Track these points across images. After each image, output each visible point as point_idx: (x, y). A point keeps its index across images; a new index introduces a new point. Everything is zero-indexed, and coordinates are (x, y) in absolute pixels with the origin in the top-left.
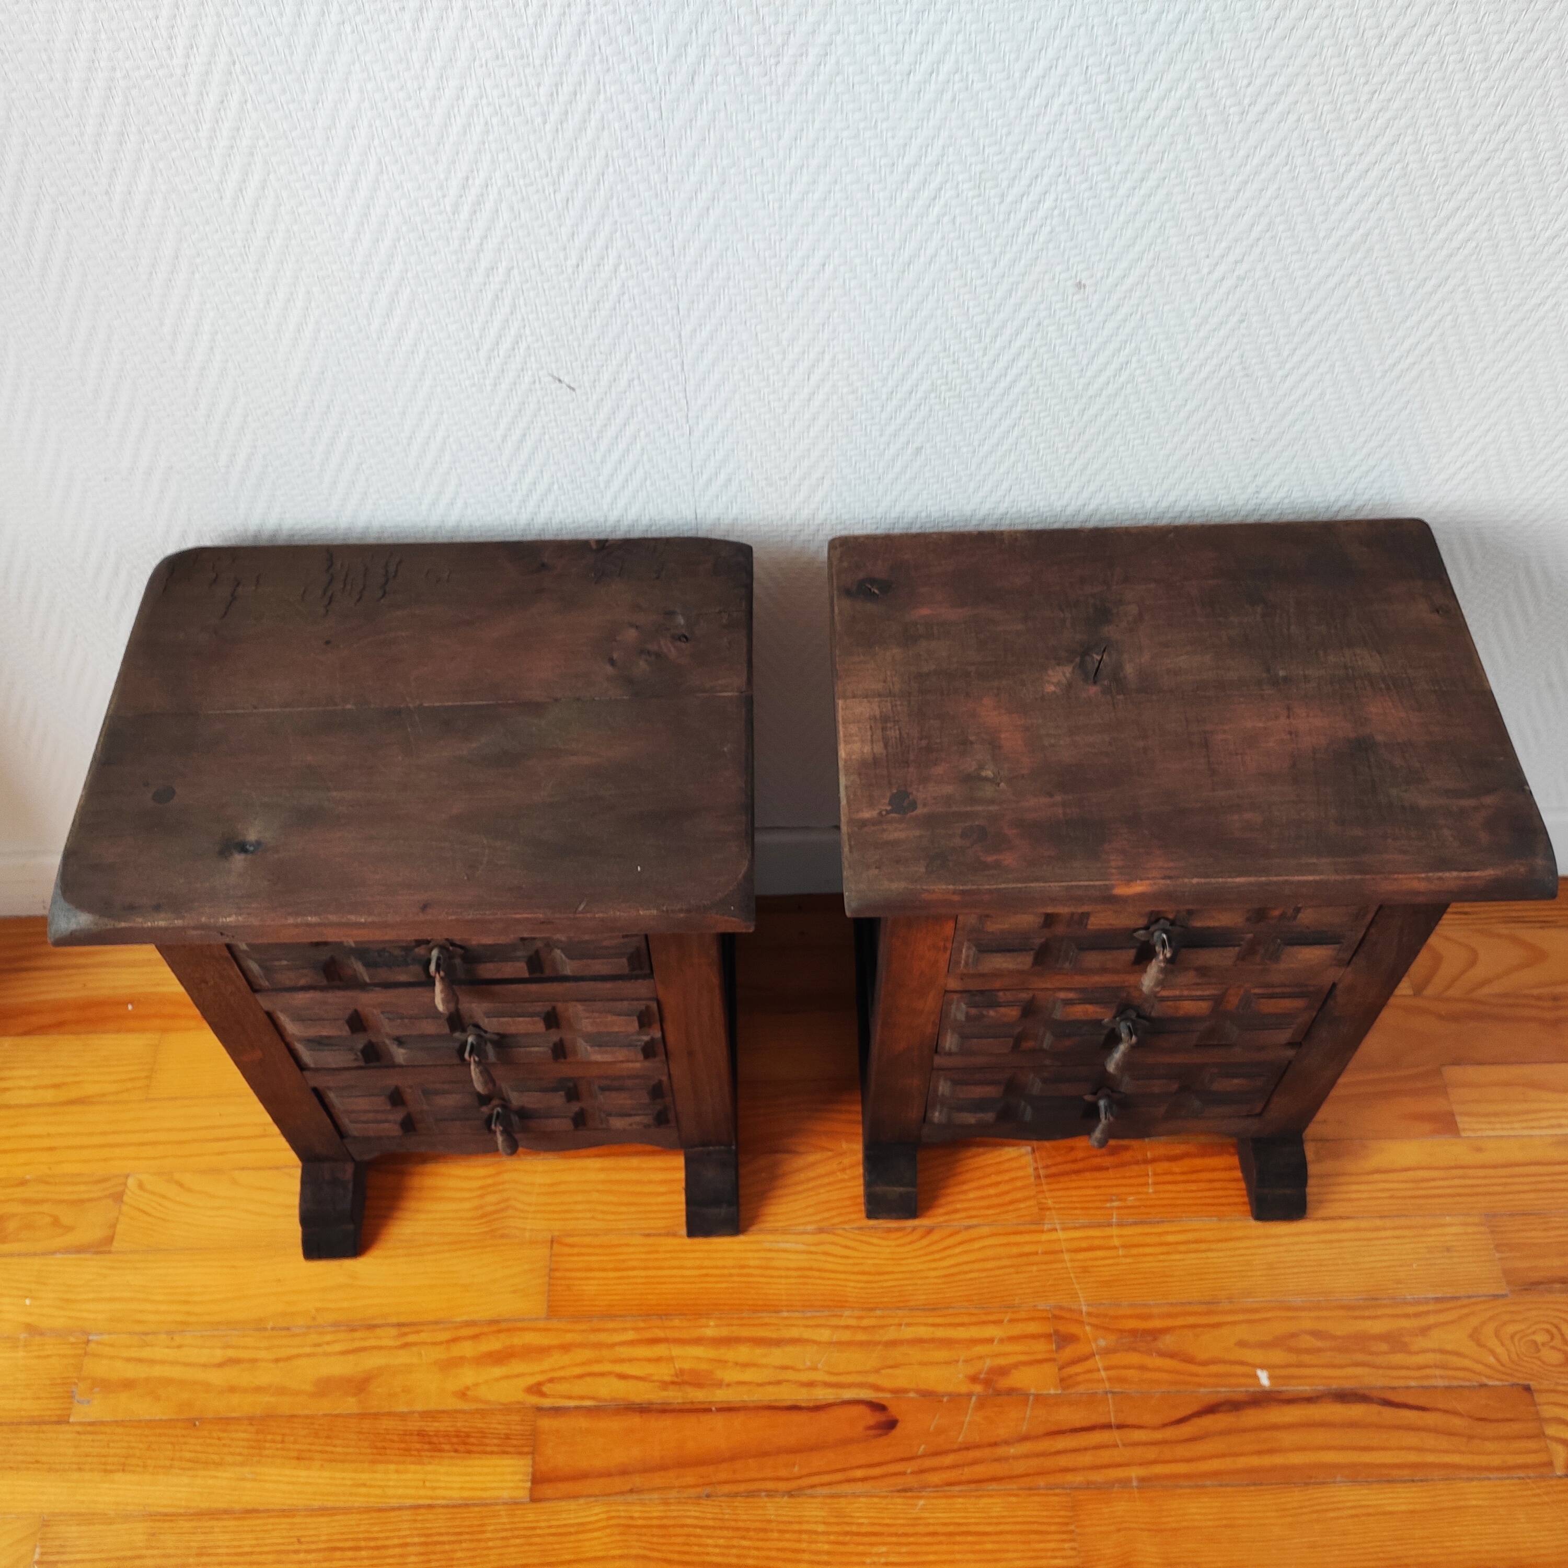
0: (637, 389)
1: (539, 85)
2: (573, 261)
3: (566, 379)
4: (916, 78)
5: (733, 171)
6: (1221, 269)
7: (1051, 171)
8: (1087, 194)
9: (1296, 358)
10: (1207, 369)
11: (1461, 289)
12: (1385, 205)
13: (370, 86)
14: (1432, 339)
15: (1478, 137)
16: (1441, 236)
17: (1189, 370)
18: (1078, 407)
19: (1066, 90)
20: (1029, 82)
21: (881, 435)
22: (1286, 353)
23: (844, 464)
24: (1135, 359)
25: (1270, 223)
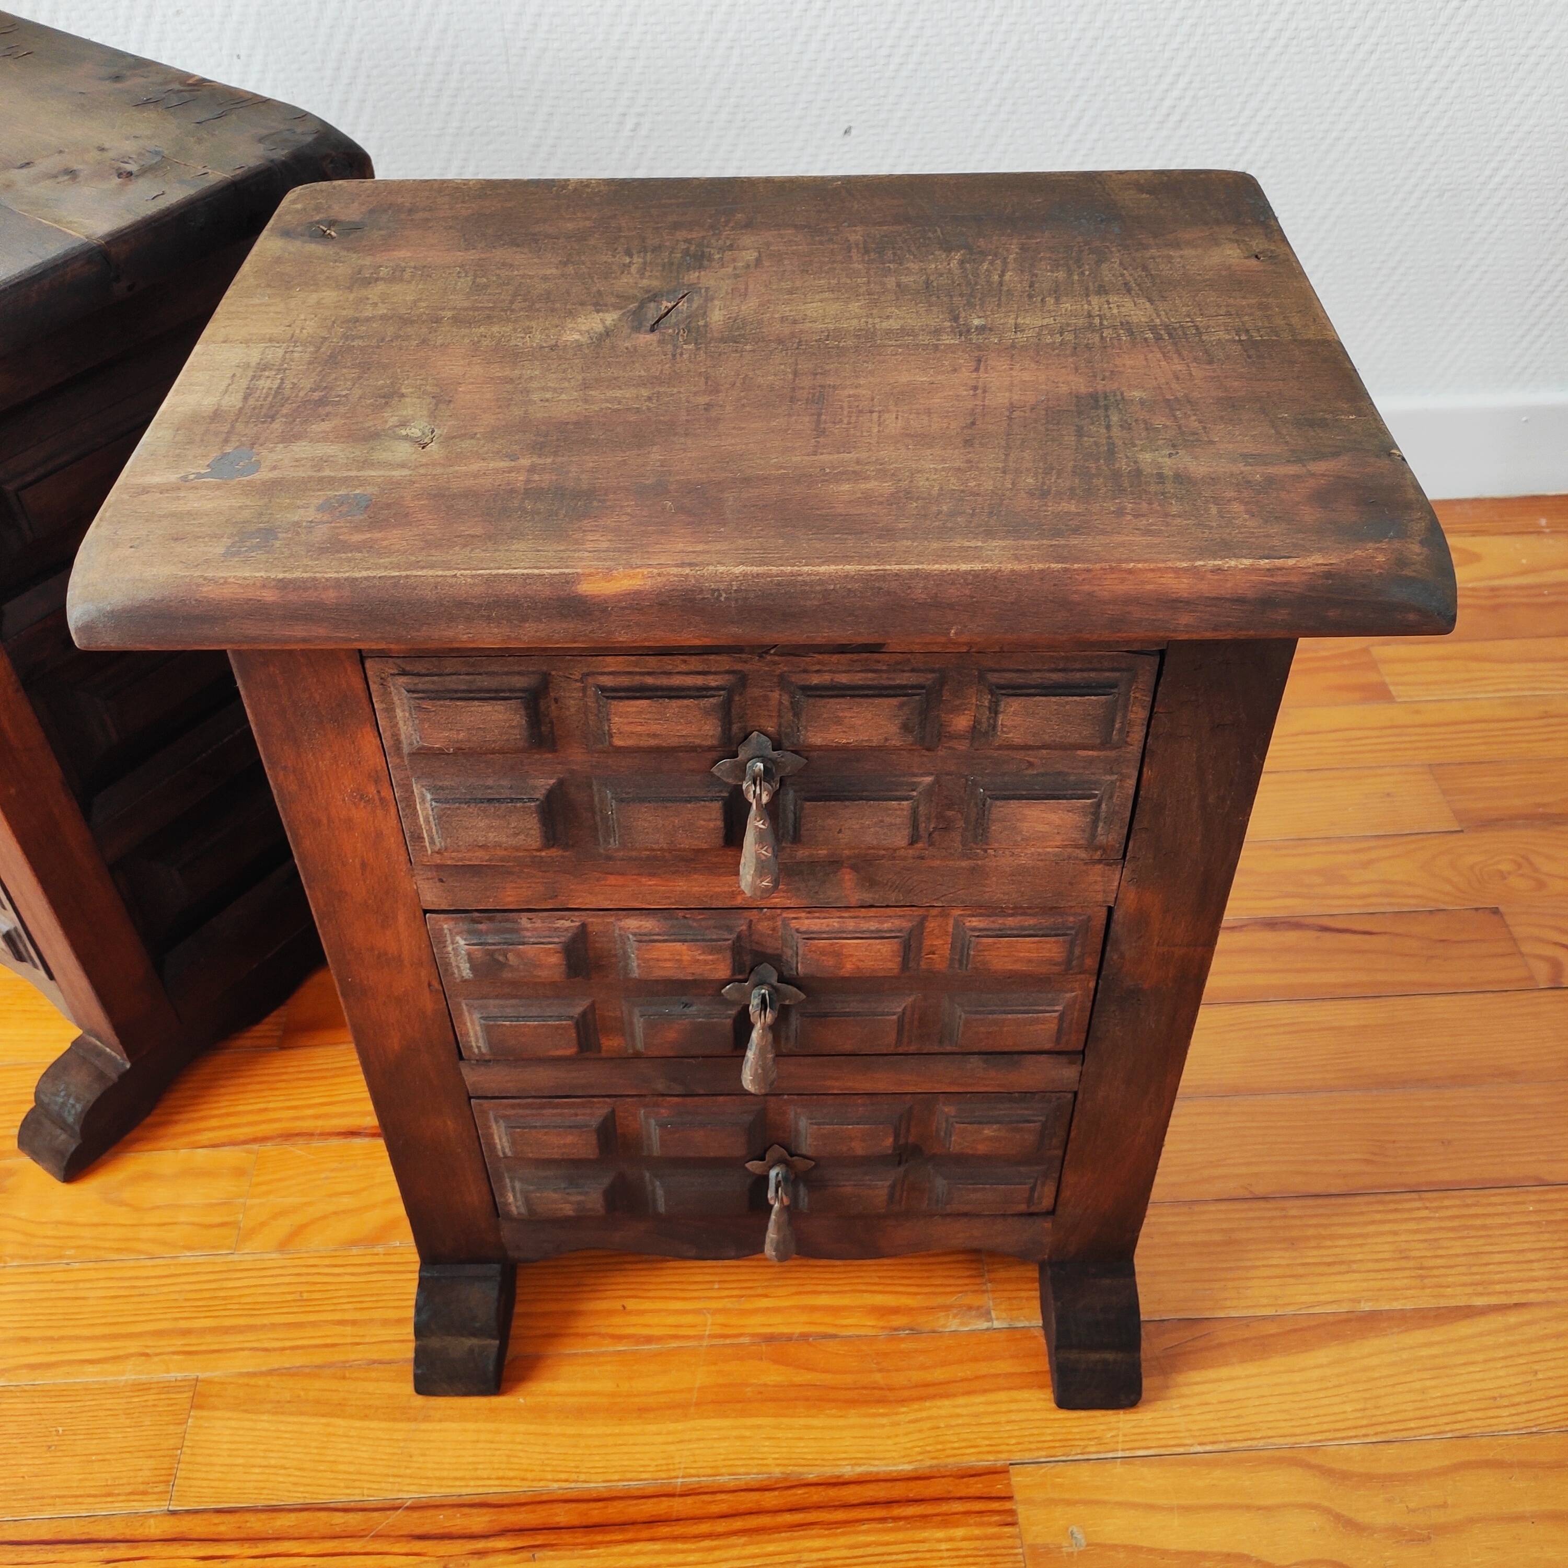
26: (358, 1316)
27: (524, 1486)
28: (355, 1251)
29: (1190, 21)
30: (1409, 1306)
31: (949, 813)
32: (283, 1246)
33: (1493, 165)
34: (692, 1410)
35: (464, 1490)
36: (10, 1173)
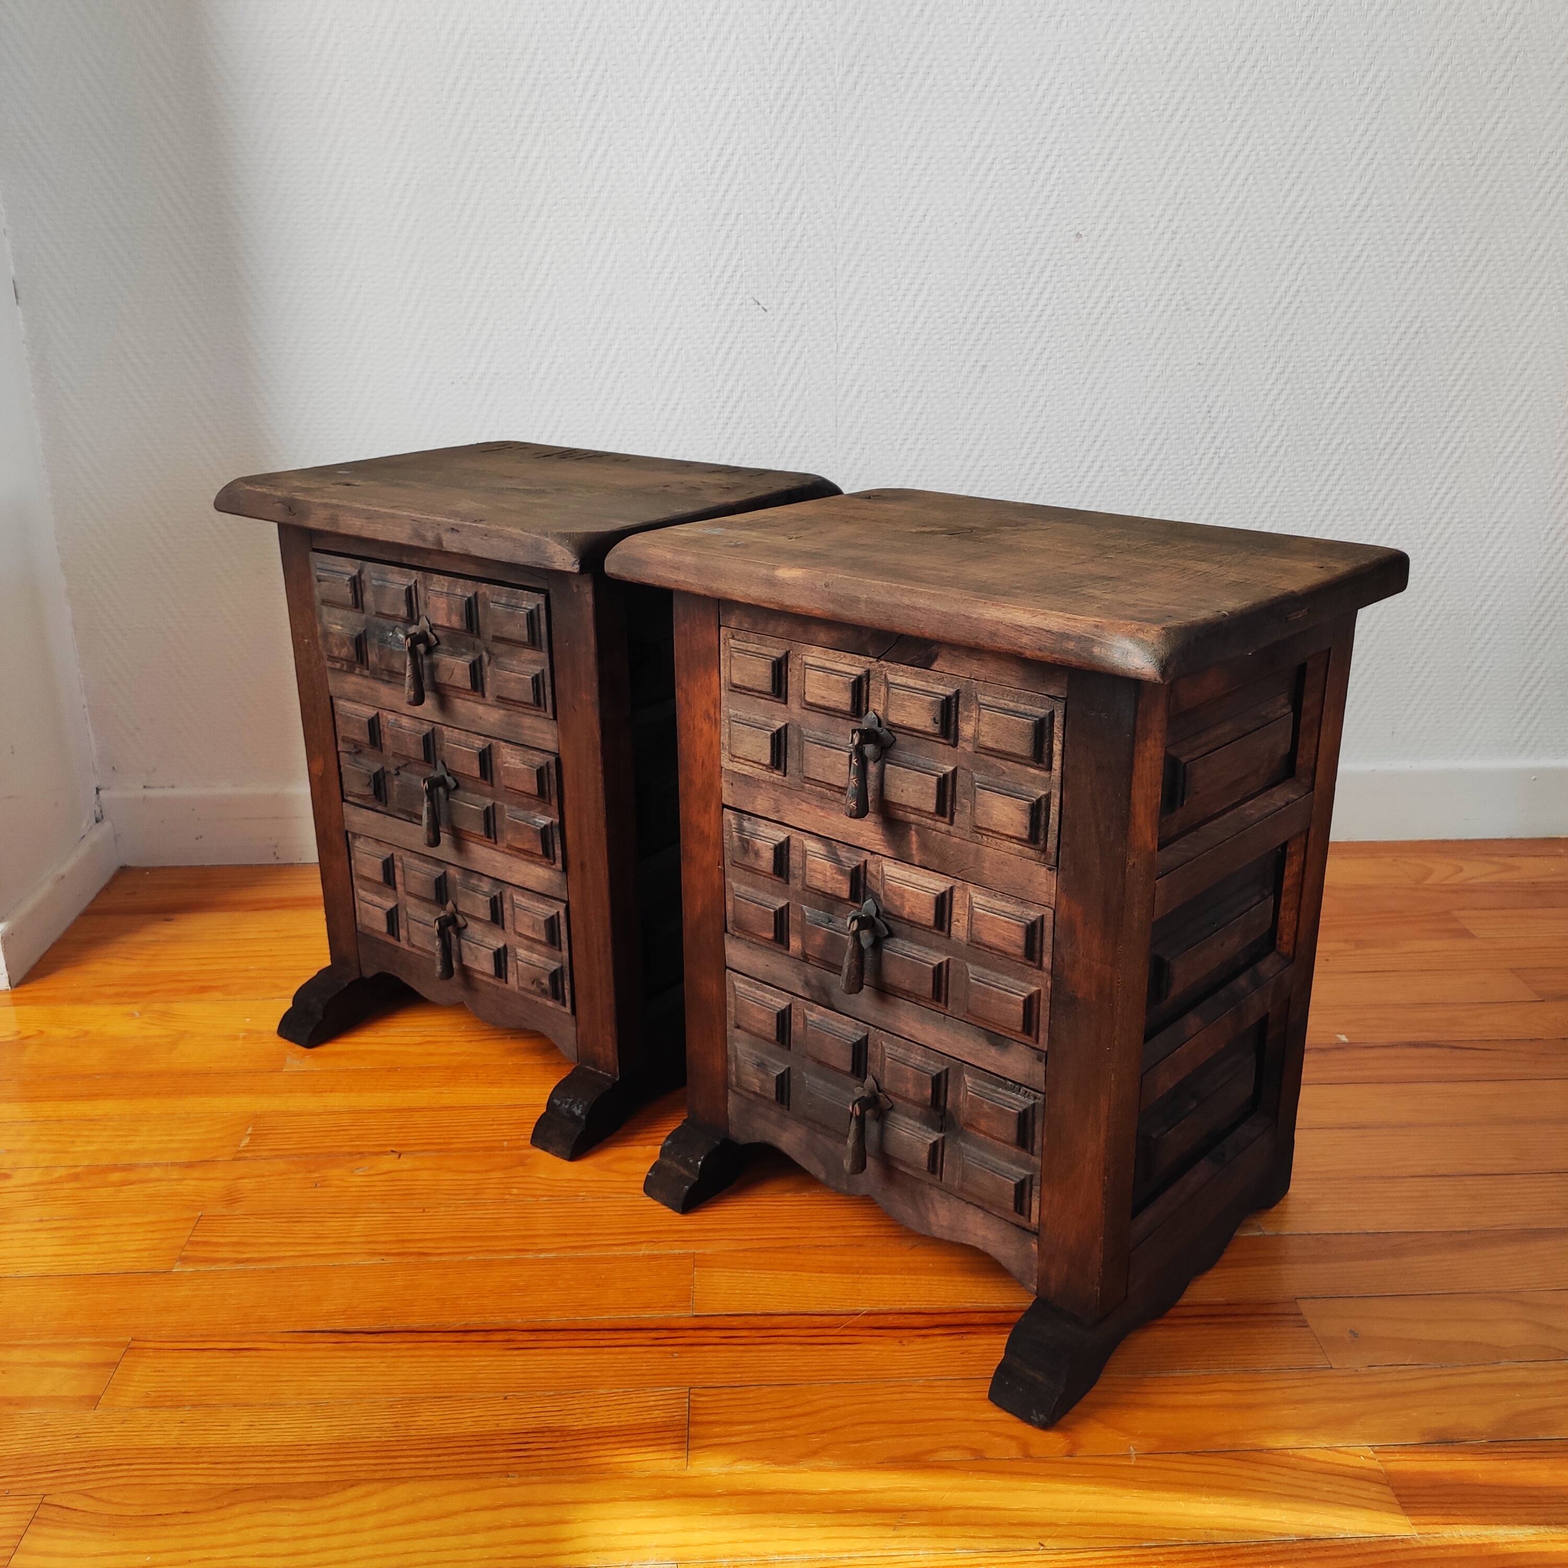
0: (806, 311)
1: (771, 88)
2: (776, 210)
3: (762, 302)
4: (978, 88)
5: (874, 148)
6: (1162, 225)
7: (1056, 152)
8: (1078, 169)
9: (1217, 296)
10: (1163, 303)
11: (1308, 244)
12: (1250, 181)
13: (678, 87)
14: (1298, 283)
15: (1294, 134)
16: (1287, 204)
17: (1151, 304)
18: (1084, 333)
19: (1060, 98)
20: (1040, 93)
21: (959, 354)
22: (1210, 292)
23: (935, 379)
24: (1117, 294)
25: (1186, 192)
27: (946, 1305)
29: (1270, 504)
33: (1481, 598)
35: (903, 1307)
36: (527, 1156)
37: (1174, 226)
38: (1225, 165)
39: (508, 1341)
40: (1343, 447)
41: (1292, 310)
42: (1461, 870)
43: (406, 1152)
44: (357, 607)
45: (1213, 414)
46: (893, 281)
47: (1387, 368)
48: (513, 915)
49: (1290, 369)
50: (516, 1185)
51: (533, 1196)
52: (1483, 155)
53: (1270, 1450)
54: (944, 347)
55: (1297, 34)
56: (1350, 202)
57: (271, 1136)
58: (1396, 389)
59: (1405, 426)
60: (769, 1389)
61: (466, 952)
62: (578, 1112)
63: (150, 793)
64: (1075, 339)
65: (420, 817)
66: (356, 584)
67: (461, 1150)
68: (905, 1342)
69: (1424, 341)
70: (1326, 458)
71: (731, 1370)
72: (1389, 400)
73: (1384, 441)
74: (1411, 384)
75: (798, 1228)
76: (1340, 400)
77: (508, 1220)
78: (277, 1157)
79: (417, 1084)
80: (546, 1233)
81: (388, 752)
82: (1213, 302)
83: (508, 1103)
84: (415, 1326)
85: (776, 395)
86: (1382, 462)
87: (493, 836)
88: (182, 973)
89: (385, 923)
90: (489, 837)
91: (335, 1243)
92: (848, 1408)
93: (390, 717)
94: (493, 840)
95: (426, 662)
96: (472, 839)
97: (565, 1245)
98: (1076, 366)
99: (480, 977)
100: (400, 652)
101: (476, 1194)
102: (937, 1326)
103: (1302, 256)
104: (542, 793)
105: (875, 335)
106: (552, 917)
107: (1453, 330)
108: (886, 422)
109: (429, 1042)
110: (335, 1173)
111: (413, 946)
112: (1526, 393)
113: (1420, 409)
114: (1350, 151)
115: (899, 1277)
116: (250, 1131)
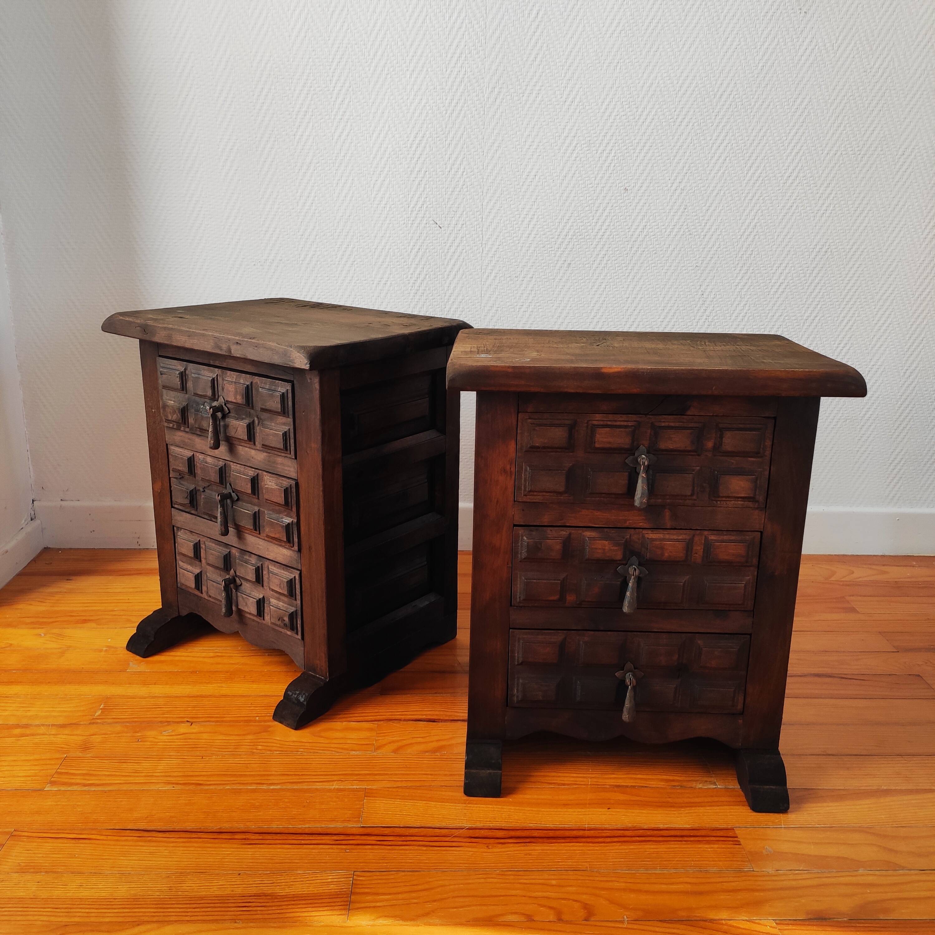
0: (465, 229)
1: (446, 99)
2: (448, 170)
3: (438, 223)
4: (568, 103)
5: (506, 136)
6: (675, 185)
7: (613, 141)
8: (626, 151)
9: (707, 227)
10: (676, 230)
11: (761, 198)
12: (727, 161)
13: (392, 98)
14: (756, 221)
15: (754, 134)
16: (750, 174)
17: (668, 230)
18: (629, 246)
19: (616, 110)
20: (604, 107)
21: (555, 256)
22: (703, 225)
23: (541, 271)
24: (648, 224)
25: (689, 167)
26: (433, 773)
27: (518, 825)
28: (427, 754)
30: (904, 788)
31: (705, 485)
32: (395, 751)
33: (865, 410)
34: (588, 806)
35: (491, 825)
36: (269, 726)
37: (682, 186)
38: (713, 151)
39: (245, 839)
40: (783, 317)
41: (752, 236)
42: (853, 573)
43: (195, 722)
44: (183, 390)
45: (705, 296)
46: (516, 213)
47: (808, 272)
48: (268, 578)
49: (751, 271)
50: (261, 744)
51: (271, 751)
52: (865, 149)
53: (711, 921)
54: (546, 252)
55: (756, 76)
56: (787, 174)
57: (114, 710)
58: (813, 285)
59: (819, 306)
60: (403, 874)
61: (240, 599)
62: (302, 700)
63: (63, 503)
64: (623, 249)
65: (216, 518)
66: (183, 376)
67: (230, 721)
68: (490, 847)
69: (830, 257)
70: (772, 324)
71: (381, 861)
72: (809, 291)
73: (806, 315)
74: (823, 282)
75: (431, 775)
76: (781, 290)
77: (253, 765)
78: (117, 722)
79: (207, 681)
80: (276, 773)
81: (199, 478)
82: (705, 230)
83: (261, 694)
84: (189, 828)
85: (446, 277)
86: (805, 327)
87: (258, 530)
88: (72, 611)
89: (194, 582)
90: (256, 530)
91: (145, 776)
92: (452, 887)
93: (200, 457)
94: (258, 532)
95: (222, 423)
96: (246, 531)
97: (286, 781)
98: (624, 265)
99: (248, 616)
100: (207, 417)
101: (235, 748)
102: (511, 838)
103: (758, 205)
104: (287, 503)
105: (505, 244)
106: (291, 580)
107: (848, 250)
108: (511, 295)
109: (218, 656)
110: (151, 733)
111: (210, 597)
112: (891, 289)
113: (828, 297)
114: (786, 145)
115: (491, 806)
116: (102, 707)
